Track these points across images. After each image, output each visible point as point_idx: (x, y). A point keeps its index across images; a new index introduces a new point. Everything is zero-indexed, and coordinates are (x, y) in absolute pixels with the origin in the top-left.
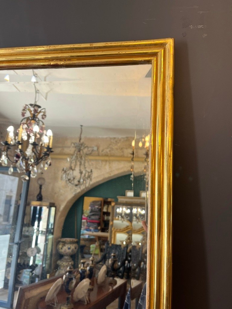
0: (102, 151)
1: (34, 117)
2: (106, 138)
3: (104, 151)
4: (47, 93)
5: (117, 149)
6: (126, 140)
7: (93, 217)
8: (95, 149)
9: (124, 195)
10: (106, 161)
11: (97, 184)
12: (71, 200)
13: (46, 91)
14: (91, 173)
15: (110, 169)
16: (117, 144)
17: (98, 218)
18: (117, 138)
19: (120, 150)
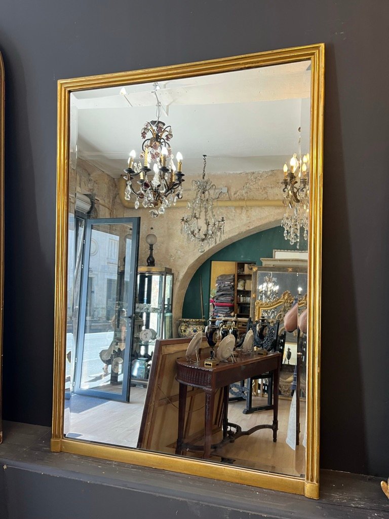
0: (234, 194)
1: (157, 138)
2: (241, 173)
3: (238, 193)
4: (168, 106)
5: (258, 190)
6: (271, 175)
7: (222, 299)
8: (225, 190)
9: (270, 256)
10: (242, 207)
11: (230, 243)
13: (167, 104)
14: (223, 222)
15: (249, 219)
16: (257, 182)
17: (230, 300)
18: (257, 173)
19: (262, 191)
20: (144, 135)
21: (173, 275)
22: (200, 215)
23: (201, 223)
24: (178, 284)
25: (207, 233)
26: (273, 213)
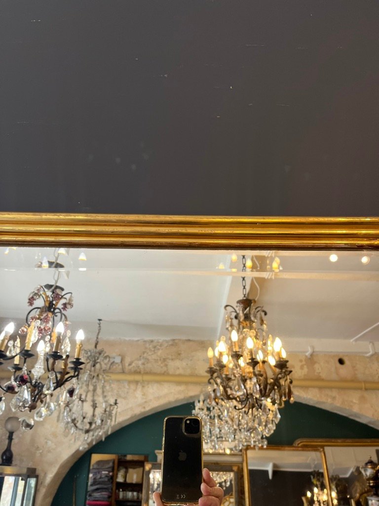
0: (130, 365)
2: (138, 341)
3: (133, 364)
5: (156, 361)
6: (172, 345)
7: (97, 495)
8: (118, 360)
10: (137, 382)
12: (67, 461)
14: (116, 407)
15: (145, 397)
16: (156, 351)
17: (106, 496)
18: (156, 341)
19: (162, 363)
20: (31, 301)
21: (37, 477)
22: (86, 396)
23: (88, 408)
24: (43, 491)
25: (93, 420)
26: (173, 391)
